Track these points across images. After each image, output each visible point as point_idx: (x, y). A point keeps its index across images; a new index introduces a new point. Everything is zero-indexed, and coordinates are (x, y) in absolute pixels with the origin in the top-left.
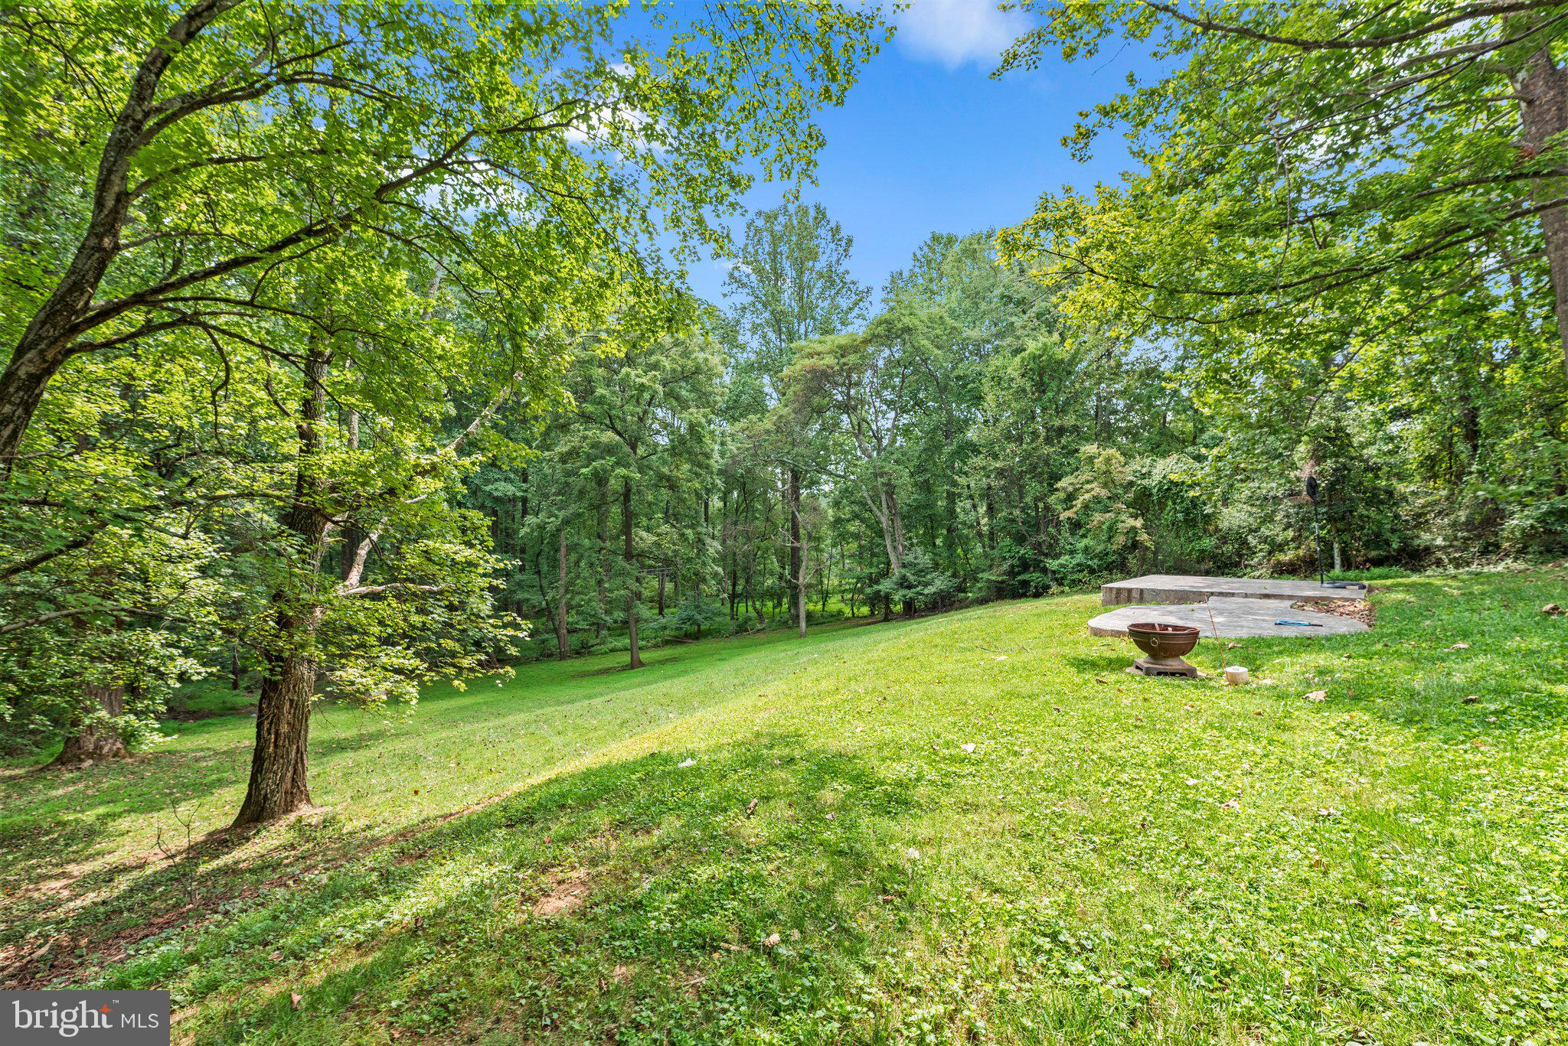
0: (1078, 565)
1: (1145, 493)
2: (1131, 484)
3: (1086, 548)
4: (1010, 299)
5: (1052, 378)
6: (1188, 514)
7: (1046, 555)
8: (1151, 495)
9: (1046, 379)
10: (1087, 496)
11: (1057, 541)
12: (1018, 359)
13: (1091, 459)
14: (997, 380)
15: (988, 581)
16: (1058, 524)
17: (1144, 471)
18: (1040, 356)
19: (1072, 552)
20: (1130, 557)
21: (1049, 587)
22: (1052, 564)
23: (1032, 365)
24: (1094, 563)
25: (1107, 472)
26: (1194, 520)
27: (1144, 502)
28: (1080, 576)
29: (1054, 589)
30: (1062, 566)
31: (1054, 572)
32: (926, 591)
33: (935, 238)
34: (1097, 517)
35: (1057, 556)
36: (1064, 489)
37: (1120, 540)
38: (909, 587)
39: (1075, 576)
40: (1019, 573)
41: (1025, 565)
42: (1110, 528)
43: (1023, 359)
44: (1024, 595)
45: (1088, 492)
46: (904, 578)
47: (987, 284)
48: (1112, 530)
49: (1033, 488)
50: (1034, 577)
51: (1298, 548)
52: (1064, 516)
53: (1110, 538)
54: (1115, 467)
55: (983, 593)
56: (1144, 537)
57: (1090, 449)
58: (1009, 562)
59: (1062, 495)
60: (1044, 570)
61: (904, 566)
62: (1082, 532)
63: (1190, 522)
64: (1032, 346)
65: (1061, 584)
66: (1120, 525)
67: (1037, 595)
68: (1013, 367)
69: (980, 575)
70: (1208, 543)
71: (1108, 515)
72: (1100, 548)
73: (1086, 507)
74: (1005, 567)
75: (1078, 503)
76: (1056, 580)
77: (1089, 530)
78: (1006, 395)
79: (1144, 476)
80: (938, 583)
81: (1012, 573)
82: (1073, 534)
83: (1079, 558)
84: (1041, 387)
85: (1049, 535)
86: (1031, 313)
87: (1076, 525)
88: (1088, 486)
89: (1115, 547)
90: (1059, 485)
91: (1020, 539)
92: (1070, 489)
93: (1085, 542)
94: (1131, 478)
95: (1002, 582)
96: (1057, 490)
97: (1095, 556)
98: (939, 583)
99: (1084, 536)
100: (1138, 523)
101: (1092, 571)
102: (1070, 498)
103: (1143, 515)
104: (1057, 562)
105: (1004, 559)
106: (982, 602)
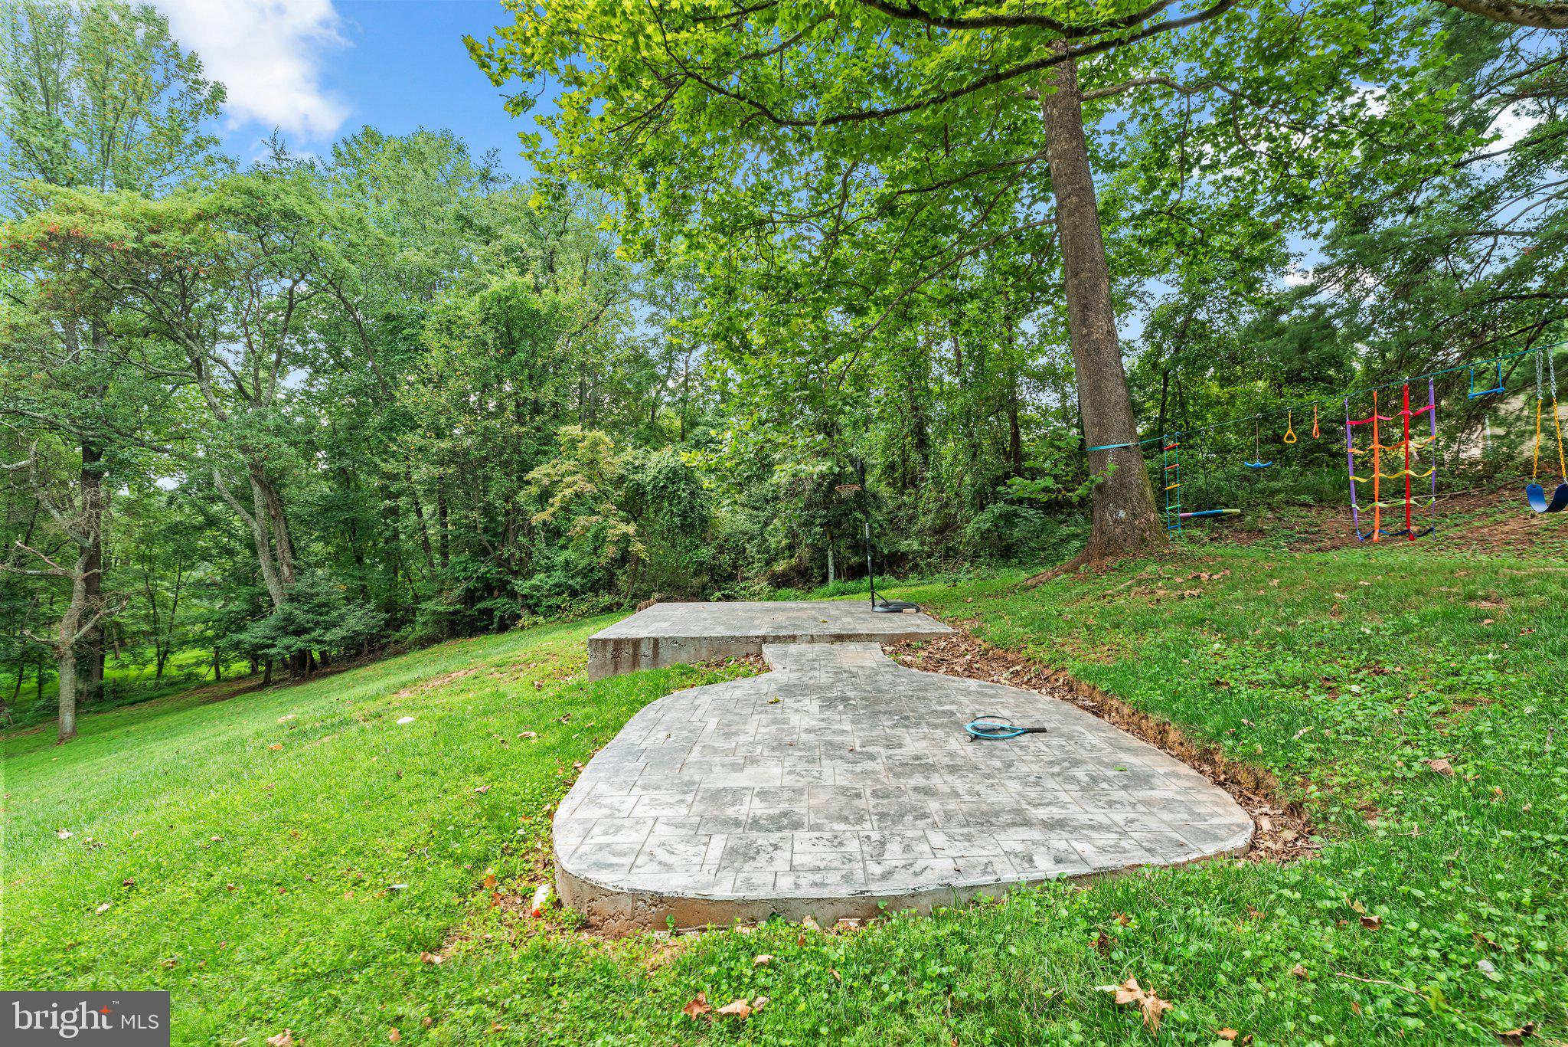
0: (556, 585)
1: (638, 491)
2: (622, 479)
3: (567, 562)
4: (469, 223)
5: (524, 334)
6: (685, 518)
7: (515, 573)
8: (644, 494)
9: (516, 334)
10: (568, 492)
11: (530, 555)
12: (477, 298)
13: (573, 443)
14: (447, 327)
15: (435, 613)
16: (531, 531)
17: (637, 463)
18: (508, 299)
19: (549, 569)
20: (619, 572)
21: (519, 617)
22: (522, 586)
23: (495, 309)
24: (576, 582)
25: (592, 463)
26: (692, 525)
27: (635, 504)
28: (557, 601)
29: (526, 619)
30: (535, 588)
31: (525, 597)
32: (328, 637)
33: (369, 134)
34: (581, 521)
35: (530, 575)
36: (538, 481)
37: (610, 551)
38: (298, 633)
39: (553, 601)
40: (482, 598)
41: (489, 588)
42: (596, 537)
43: (484, 298)
44: (485, 630)
45: (569, 486)
46: (289, 619)
47: (436, 197)
48: (599, 540)
49: (499, 483)
50: (500, 604)
51: (791, 557)
52: (538, 518)
53: (596, 549)
54: (605, 456)
55: (429, 630)
56: (637, 547)
57: (574, 430)
58: (464, 585)
59: (534, 490)
60: (513, 595)
61: (292, 599)
62: (561, 542)
63: (687, 528)
64: (496, 285)
65: (534, 613)
66: (610, 532)
67: (503, 628)
68: (470, 309)
69: (423, 606)
70: (706, 553)
71: (594, 518)
72: (583, 563)
73: (565, 509)
74: (459, 590)
75: (557, 501)
76: (529, 607)
77: (570, 539)
78: (459, 348)
79: (637, 469)
80: (351, 621)
81: (470, 598)
82: (549, 545)
83: (558, 576)
84: (509, 345)
85: (520, 547)
86: (496, 245)
87: (554, 533)
88: (569, 479)
89: (603, 561)
90: (530, 476)
91: (481, 552)
92: (546, 481)
93: (565, 555)
94: (622, 471)
95: (455, 613)
96: (528, 483)
97: (578, 573)
98: (357, 620)
99: (564, 547)
100: (631, 529)
101: (574, 594)
102: (544, 497)
103: (635, 520)
104: (528, 583)
105: (457, 579)
106: (425, 643)
